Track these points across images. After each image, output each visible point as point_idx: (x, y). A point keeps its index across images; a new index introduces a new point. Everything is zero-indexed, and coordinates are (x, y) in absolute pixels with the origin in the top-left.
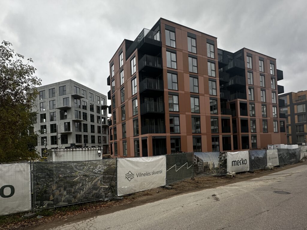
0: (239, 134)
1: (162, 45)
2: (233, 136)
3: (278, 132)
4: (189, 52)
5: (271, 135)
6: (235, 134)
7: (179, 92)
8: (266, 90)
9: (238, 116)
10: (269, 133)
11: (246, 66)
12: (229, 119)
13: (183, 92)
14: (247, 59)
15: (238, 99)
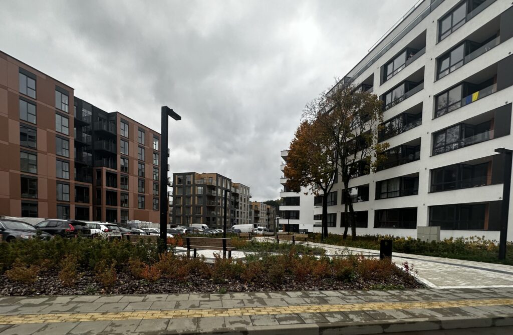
0: (103, 206)
2: (93, 207)
4: (20, 93)
5: (148, 212)
6: (97, 205)
9: (102, 186)
10: (146, 210)
11: (118, 133)
12: (88, 188)
13: (7, 143)
14: (121, 126)
15: (104, 168)
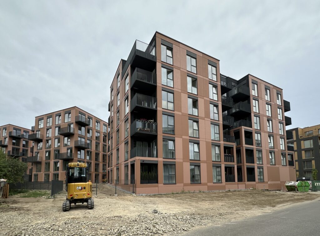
0: (244, 164)
1: (157, 60)
2: (237, 166)
3: (286, 166)
4: (187, 71)
5: (278, 168)
6: (240, 165)
7: (175, 112)
8: (273, 120)
9: (242, 144)
10: (277, 166)
11: (251, 93)
12: (233, 148)
13: (180, 113)
15: (243, 127)
